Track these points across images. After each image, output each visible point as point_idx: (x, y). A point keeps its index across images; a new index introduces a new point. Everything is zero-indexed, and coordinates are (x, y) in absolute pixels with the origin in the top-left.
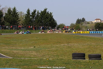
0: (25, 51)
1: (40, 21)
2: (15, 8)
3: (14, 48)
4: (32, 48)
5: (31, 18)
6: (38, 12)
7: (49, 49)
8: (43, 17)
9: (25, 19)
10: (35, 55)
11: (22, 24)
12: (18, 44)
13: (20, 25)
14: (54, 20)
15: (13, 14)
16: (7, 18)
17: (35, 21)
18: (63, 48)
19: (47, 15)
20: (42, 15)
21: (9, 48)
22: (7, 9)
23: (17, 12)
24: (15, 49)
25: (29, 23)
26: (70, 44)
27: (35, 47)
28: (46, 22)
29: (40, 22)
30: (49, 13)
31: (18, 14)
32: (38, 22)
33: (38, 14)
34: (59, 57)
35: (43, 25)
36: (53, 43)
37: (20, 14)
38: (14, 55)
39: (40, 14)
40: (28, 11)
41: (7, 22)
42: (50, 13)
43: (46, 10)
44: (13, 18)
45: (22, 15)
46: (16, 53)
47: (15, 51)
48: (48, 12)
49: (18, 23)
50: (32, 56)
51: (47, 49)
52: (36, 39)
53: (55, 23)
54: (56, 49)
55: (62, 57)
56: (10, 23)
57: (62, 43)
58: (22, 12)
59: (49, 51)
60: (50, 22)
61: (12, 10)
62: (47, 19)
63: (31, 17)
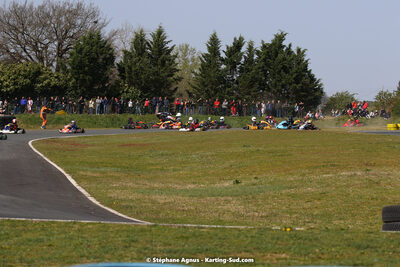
0: (201, 196)
1: (256, 80)
2: (160, 32)
3: (156, 185)
4: (226, 184)
5: (226, 70)
6: (250, 48)
7: (293, 191)
8: (268, 65)
9: (198, 72)
10: (237, 215)
11: (188, 92)
12: (174, 170)
13: (181, 95)
14: (312, 78)
15: (153, 54)
16: (130, 68)
17: (237, 83)
18: (348, 186)
19: (284, 59)
20: (264, 60)
21: (136, 186)
22: (131, 36)
23: (169, 46)
24: (161, 191)
25: (216, 91)
26: (374, 170)
27: (237, 182)
28: (283, 86)
29: (260, 84)
30: (294, 49)
31: (172, 54)
32: (251, 86)
33: (251, 55)
34: (330, 222)
35: (271, 98)
36: (308, 168)
37: (180, 54)
38: (158, 213)
39: (258, 53)
40: (214, 43)
41: (131, 84)
42: (299, 50)
43: (280, 38)
44: (156, 69)
45: (189, 57)
46: (165, 204)
47: (161, 199)
48: (290, 45)
49: (172, 89)
50: (227, 217)
51: (284, 192)
52: (241, 150)
53: (316, 90)
54: (321, 190)
55: (342, 222)
56: (142, 89)
57: (344, 168)
58: (187, 46)
59: (293, 196)
60: (298, 86)
61: (149, 38)
62: (287, 72)
63: (223, 67)
